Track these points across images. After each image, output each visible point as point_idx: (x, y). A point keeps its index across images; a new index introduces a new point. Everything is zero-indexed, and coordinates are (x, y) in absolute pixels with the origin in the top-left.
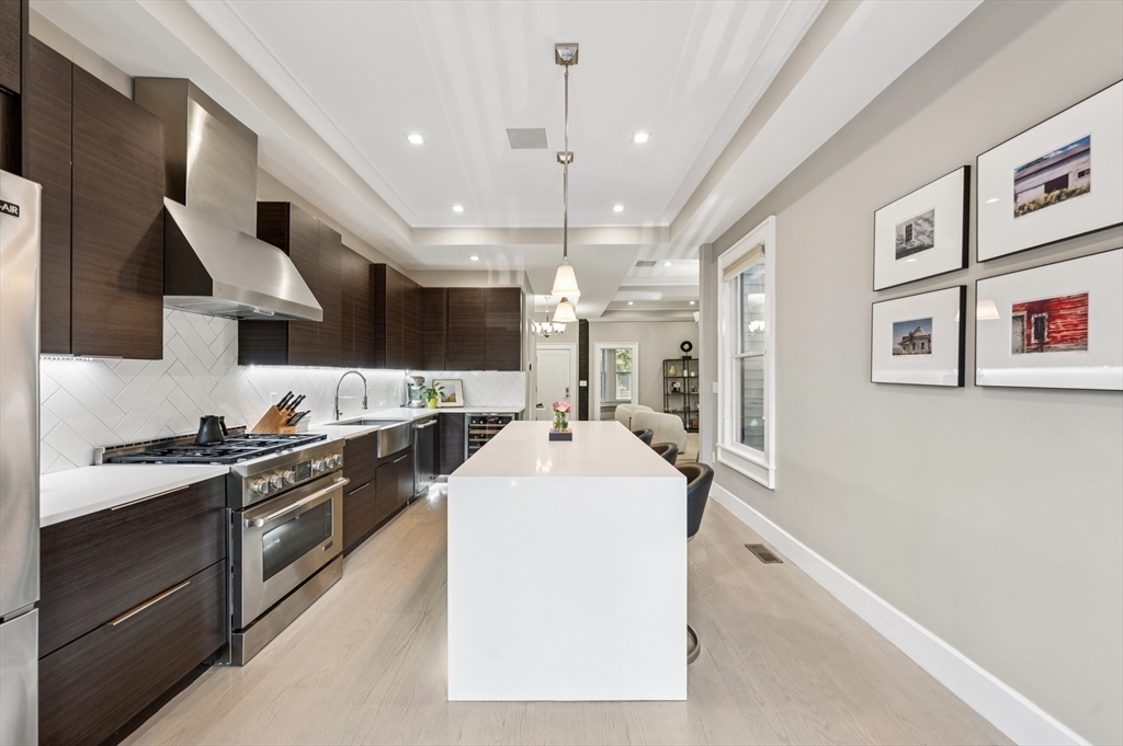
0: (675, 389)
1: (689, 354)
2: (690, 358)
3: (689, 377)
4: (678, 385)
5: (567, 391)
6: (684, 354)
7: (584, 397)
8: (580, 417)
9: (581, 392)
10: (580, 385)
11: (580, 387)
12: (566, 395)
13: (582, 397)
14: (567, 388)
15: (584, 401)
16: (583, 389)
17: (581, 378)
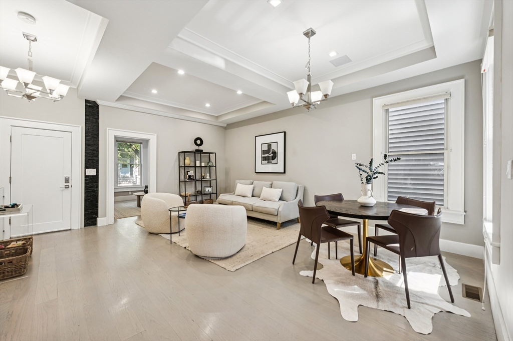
0: (190, 176)
1: (201, 148)
2: (201, 151)
3: (201, 167)
4: (191, 173)
5: (67, 180)
6: (197, 148)
7: (92, 187)
8: (85, 210)
9: (87, 182)
10: (86, 174)
11: (86, 176)
12: (65, 186)
13: (90, 187)
14: (65, 178)
15: (92, 191)
16: (90, 179)
17: (87, 166)
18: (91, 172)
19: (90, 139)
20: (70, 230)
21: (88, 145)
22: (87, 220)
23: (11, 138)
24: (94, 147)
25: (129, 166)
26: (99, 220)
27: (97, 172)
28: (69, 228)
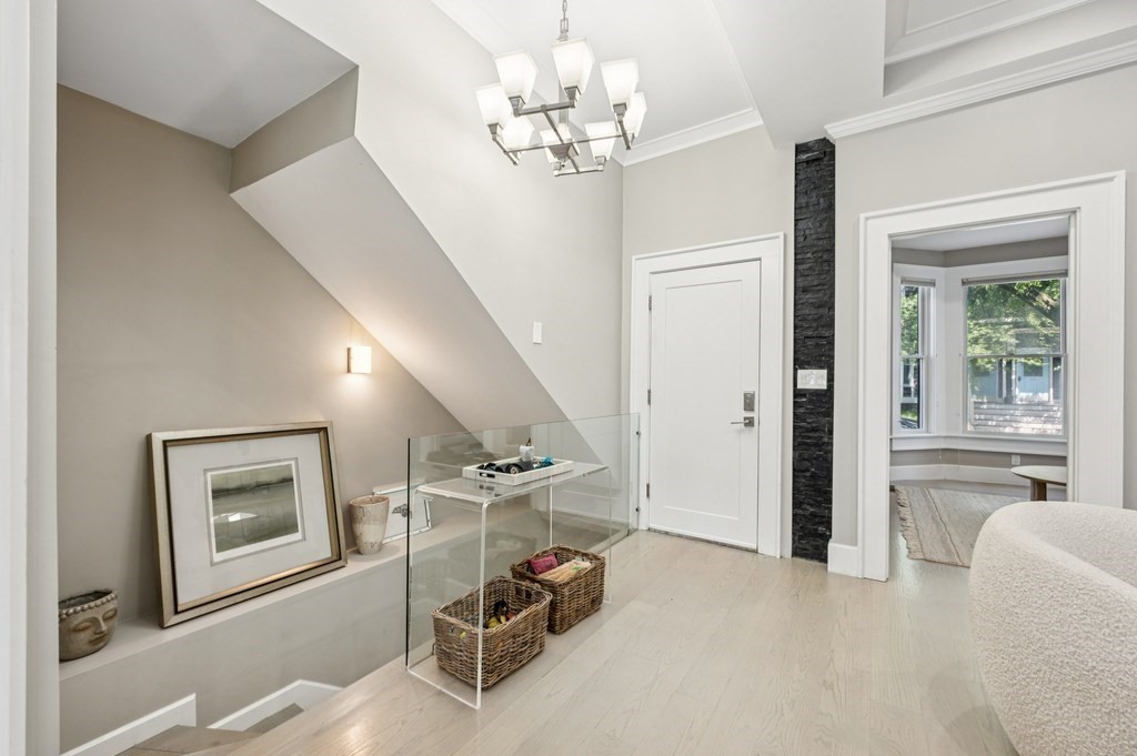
7: (814, 430)
8: (797, 504)
9: (802, 410)
10: (799, 387)
11: (798, 393)
12: (745, 419)
13: (808, 430)
14: (745, 395)
15: (816, 445)
16: (810, 401)
17: (800, 362)
18: (813, 379)
19: (810, 268)
20: (755, 552)
21: (805, 290)
22: (801, 538)
23: (650, 301)
24: (821, 295)
25: (1047, 365)
26: (833, 547)
27: (831, 379)
28: (754, 546)
